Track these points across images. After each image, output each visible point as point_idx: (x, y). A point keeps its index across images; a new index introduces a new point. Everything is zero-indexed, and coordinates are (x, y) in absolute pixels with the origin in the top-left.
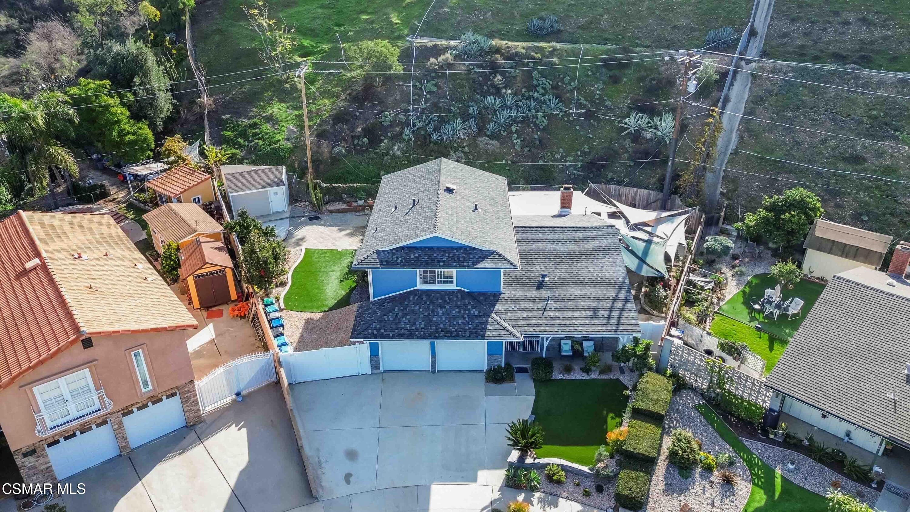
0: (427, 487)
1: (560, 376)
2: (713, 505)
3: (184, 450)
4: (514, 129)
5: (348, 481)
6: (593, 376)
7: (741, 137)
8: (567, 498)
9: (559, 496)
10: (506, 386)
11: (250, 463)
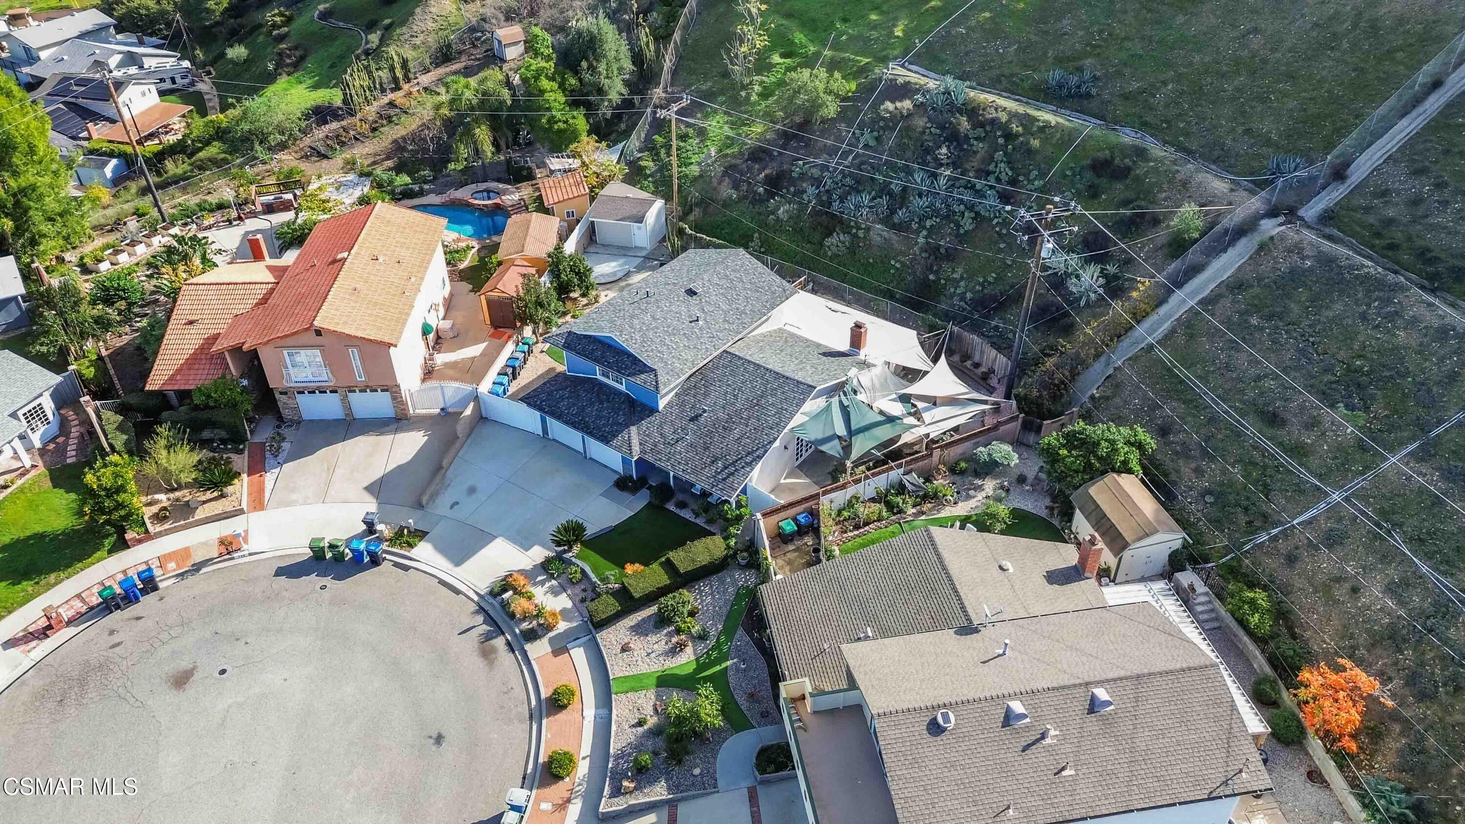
0: (493, 538)
1: (672, 508)
2: (648, 654)
3: (382, 434)
4: (928, 223)
5: (452, 507)
6: (698, 521)
7: (1172, 331)
8: (569, 595)
9: (565, 591)
10: (625, 494)
11: (408, 463)
